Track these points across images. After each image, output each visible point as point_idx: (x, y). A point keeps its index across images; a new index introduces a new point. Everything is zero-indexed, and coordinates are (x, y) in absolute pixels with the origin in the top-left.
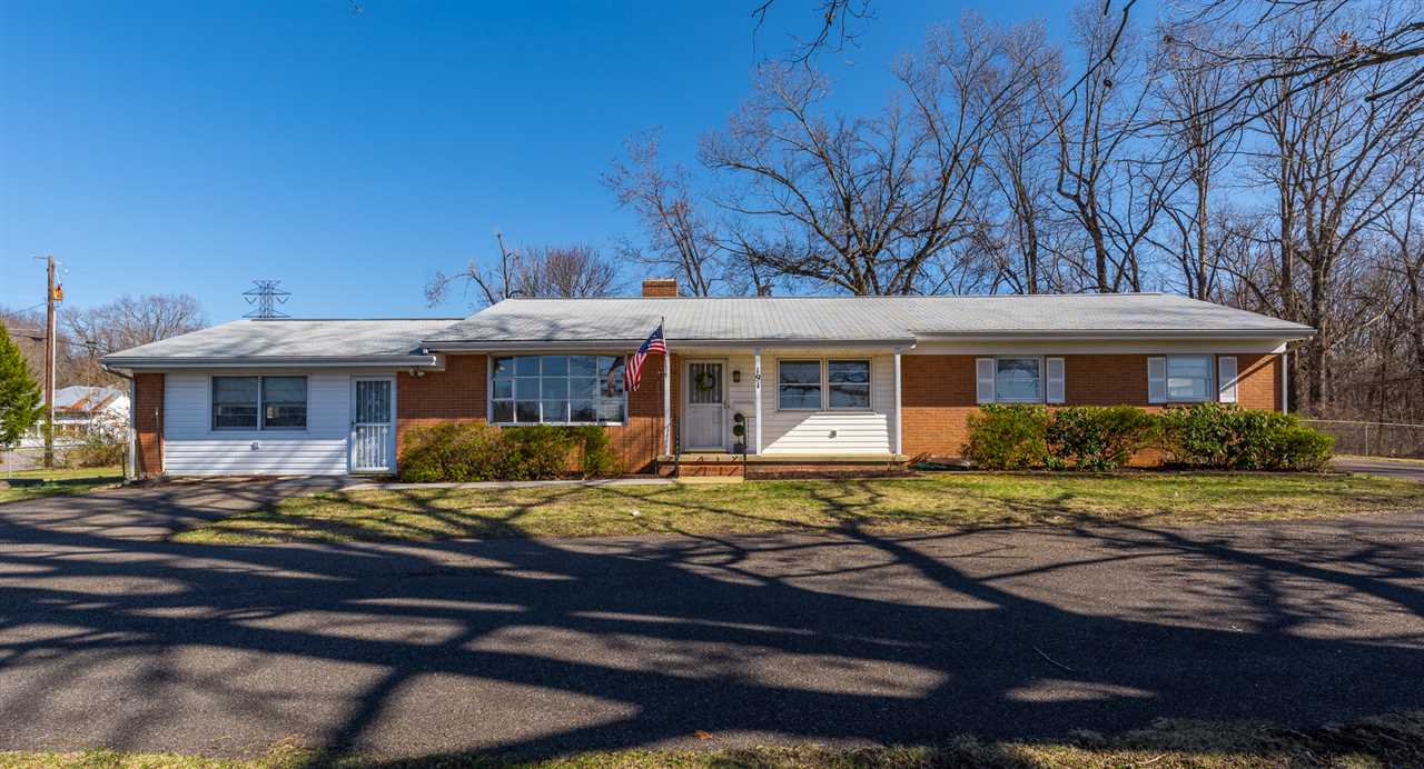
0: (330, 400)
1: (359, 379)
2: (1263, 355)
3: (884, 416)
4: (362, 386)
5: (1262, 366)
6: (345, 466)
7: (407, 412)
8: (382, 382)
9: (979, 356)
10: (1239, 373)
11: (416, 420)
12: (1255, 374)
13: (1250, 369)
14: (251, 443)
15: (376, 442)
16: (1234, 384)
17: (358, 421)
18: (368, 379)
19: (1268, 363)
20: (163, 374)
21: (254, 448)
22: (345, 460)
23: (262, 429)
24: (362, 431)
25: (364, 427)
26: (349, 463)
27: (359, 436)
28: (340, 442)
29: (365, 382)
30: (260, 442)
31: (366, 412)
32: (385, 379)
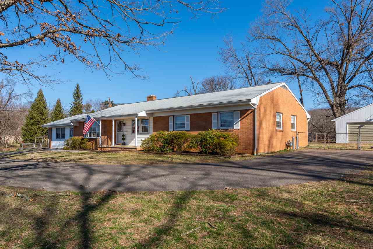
1: (70, 128)
2: (249, 110)
4: (70, 130)
5: (249, 114)
9: (170, 116)
10: (240, 118)
12: (246, 118)
13: (244, 116)
16: (239, 121)
19: (251, 113)
20: (52, 128)
21: (60, 142)
23: (61, 139)
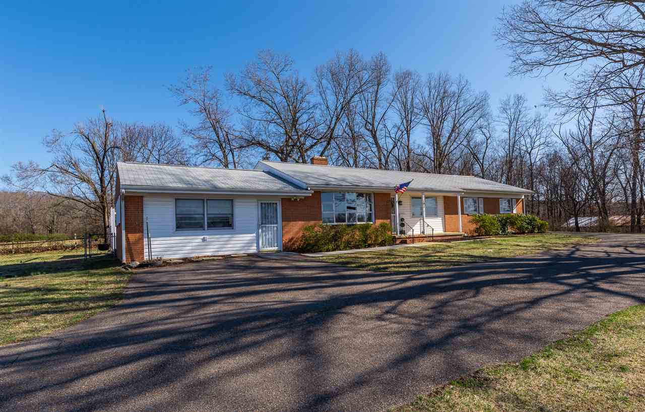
0: (246, 213)
1: (263, 202)
3: (441, 218)
4: (263, 205)
6: (255, 248)
7: (287, 218)
8: (273, 203)
9: (465, 197)
10: (516, 204)
11: (292, 222)
13: (518, 203)
14: (202, 237)
15: (271, 234)
16: (515, 207)
17: (262, 224)
18: (266, 202)
19: (521, 201)
20: (142, 197)
21: (204, 240)
22: (255, 245)
23: (208, 230)
24: (264, 229)
25: (266, 227)
26: (258, 246)
27: (262, 232)
28: (252, 235)
29: (265, 204)
30: (207, 237)
31: (265, 219)
32: (274, 202)
